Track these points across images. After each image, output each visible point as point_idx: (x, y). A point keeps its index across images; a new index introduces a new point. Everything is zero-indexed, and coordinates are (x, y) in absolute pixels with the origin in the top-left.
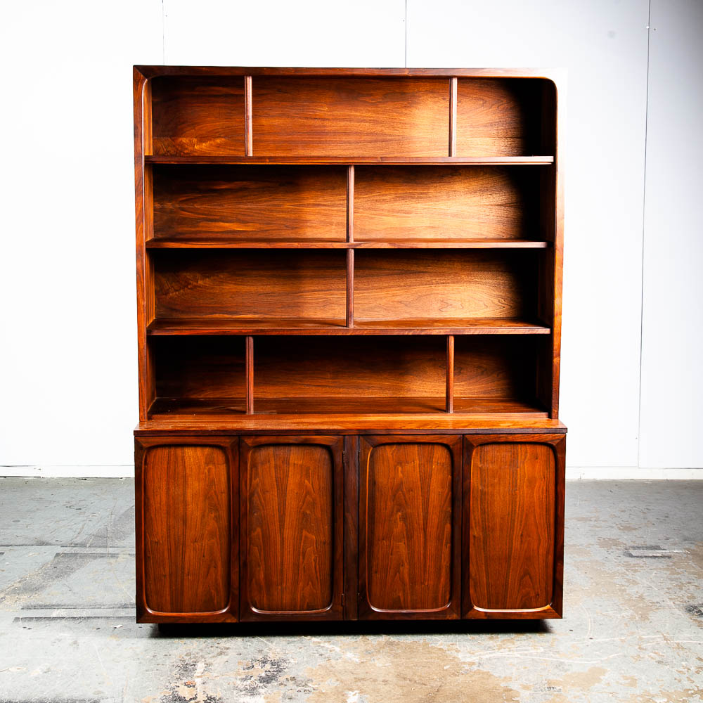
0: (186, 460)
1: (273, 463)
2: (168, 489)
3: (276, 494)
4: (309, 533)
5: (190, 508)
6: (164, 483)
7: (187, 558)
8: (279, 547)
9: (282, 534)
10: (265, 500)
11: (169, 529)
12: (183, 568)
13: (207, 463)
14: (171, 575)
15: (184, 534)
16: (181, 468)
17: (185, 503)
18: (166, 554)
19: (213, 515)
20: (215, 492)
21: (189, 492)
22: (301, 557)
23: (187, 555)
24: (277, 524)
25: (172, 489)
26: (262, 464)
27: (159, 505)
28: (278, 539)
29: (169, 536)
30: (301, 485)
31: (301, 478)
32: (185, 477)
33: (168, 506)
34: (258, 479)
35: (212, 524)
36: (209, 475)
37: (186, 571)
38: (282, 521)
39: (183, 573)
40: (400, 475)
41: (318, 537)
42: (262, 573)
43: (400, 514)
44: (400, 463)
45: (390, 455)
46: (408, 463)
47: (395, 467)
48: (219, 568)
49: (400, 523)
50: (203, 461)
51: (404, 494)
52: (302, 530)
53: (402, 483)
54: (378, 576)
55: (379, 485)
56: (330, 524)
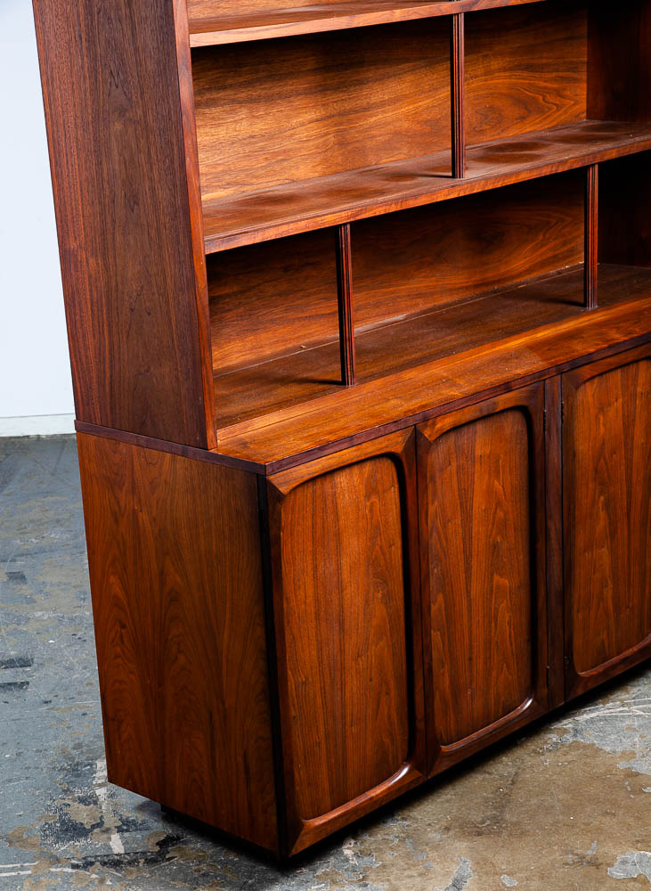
0: (339, 501)
1: (454, 464)
2: (315, 568)
3: (460, 522)
4: (502, 578)
5: (349, 591)
6: (309, 559)
7: (348, 695)
8: (465, 619)
9: (468, 592)
10: (446, 540)
11: (320, 650)
12: (344, 717)
13: (368, 496)
14: (327, 736)
15: (342, 651)
16: (330, 518)
17: (340, 587)
18: (319, 700)
19: (380, 595)
20: (381, 548)
21: (346, 561)
22: (493, 624)
23: (348, 689)
24: (463, 576)
25: (320, 571)
26: (442, 470)
27: (303, 606)
28: (465, 602)
29: (321, 663)
30: (490, 491)
31: (489, 478)
32: (338, 535)
33: (317, 601)
34: (436, 503)
35: (379, 611)
36: (372, 518)
37: (348, 719)
38: (468, 570)
39: (344, 725)
40: (602, 429)
41: (511, 581)
42: (447, 675)
43: (602, 498)
44: (602, 409)
45: (590, 399)
46: (610, 405)
47: (597, 417)
48: (393, 693)
49: (602, 514)
50: (363, 492)
51: (606, 464)
52: (492, 575)
53: (603, 444)
54: (580, 616)
55: (580, 456)
56: (526, 549)
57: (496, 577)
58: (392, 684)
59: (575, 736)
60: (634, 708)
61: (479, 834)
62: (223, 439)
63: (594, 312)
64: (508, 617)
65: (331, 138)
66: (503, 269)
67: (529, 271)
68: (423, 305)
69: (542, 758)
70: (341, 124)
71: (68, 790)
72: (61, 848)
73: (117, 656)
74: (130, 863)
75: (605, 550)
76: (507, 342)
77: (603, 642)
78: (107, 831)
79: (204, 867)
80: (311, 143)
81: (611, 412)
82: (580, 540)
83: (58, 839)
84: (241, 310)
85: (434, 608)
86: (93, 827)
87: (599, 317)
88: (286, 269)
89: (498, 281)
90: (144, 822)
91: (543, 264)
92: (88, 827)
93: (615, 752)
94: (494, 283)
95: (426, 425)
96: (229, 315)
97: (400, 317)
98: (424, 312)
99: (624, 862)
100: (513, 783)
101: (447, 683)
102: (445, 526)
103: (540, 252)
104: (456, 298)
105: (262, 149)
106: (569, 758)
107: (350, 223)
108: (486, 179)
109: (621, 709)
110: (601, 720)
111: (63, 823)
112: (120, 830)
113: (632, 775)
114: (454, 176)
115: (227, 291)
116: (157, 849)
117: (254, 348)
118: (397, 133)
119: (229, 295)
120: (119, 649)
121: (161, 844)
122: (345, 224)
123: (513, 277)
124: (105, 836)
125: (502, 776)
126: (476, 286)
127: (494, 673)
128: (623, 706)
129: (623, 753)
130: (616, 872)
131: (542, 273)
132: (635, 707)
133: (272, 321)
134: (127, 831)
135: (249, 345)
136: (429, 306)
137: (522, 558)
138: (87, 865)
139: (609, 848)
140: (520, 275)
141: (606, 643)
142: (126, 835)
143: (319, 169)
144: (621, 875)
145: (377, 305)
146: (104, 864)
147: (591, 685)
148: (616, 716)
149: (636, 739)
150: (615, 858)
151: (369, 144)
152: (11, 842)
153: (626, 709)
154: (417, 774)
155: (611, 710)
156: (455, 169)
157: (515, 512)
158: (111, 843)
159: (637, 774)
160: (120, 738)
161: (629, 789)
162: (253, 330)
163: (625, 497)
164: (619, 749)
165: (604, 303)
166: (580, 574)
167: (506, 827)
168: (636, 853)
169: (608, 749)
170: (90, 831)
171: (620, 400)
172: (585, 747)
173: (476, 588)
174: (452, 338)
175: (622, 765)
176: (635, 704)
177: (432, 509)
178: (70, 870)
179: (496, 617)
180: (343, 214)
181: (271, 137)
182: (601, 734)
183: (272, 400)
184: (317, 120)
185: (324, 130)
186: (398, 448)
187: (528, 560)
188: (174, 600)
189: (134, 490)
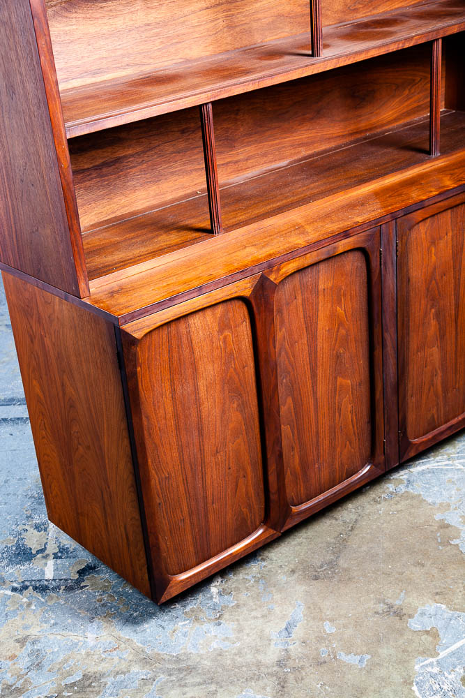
0: (193, 337)
1: (300, 298)
2: (173, 391)
3: (305, 342)
4: (344, 379)
5: (205, 407)
6: (167, 384)
7: (208, 482)
8: (312, 414)
9: (315, 393)
10: (294, 356)
11: (181, 451)
12: (205, 498)
13: (221, 331)
14: (191, 515)
15: (202, 450)
16: (186, 352)
17: (198, 402)
18: (182, 488)
19: (235, 405)
20: (235, 369)
21: (202, 383)
22: (337, 414)
23: (208, 476)
24: (309, 382)
25: (179, 392)
26: (288, 304)
27: (163, 421)
28: (312, 401)
29: (182, 461)
30: (333, 316)
31: (332, 306)
32: (194, 365)
33: (176, 416)
34: (284, 329)
35: (235, 417)
36: (225, 348)
37: (210, 499)
38: (314, 376)
39: (206, 504)
40: (434, 258)
41: (353, 380)
42: (297, 456)
43: (433, 310)
44: (433, 242)
45: (423, 236)
46: (440, 238)
47: (428, 249)
48: (250, 475)
49: (433, 322)
50: (216, 329)
51: (437, 284)
52: (336, 378)
53: (435, 269)
54: (414, 399)
55: (413, 280)
56: (366, 355)
57: (339, 380)
58: (249, 470)
59: (407, 486)
61: (316, 578)
62: (96, 288)
63: (437, 159)
64: (351, 408)
65: (221, 23)
66: (374, 120)
67: (396, 120)
68: (304, 152)
69: (379, 506)
70: (230, 10)
71: (30, 516)
73: (43, 438)
74: (54, 590)
75: (435, 350)
76: (358, 189)
77: (433, 416)
78: (47, 556)
79: (105, 597)
80: (202, 27)
81: (442, 244)
82: (414, 343)
83: (10, 562)
84: (144, 166)
85: (283, 410)
86: (38, 552)
87: (440, 163)
88: (183, 132)
89: (370, 129)
90: (75, 550)
91: (409, 114)
92: (34, 552)
94: (366, 130)
95: (271, 272)
96: (133, 170)
97: (284, 163)
98: (305, 158)
99: (423, 614)
100: (352, 529)
101: (297, 460)
102: (292, 346)
103: (406, 104)
104: (333, 145)
105: (157, 35)
106: (399, 507)
107: (212, 102)
108: (338, 58)
109: (447, 462)
110: (429, 472)
111: (18, 547)
112: (55, 556)
113: (444, 526)
114: (312, 55)
115: (130, 152)
116: (76, 576)
117: (157, 195)
118: (280, 16)
119: (132, 155)
120: (44, 433)
121: (82, 573)
122: (207, 104)
123: (383, 125)
125: (345, 522)
126: (351, 134)
127: (338, 449)
128: (448, 459)
129: (441, 505)
130: (414, 624)
131: (408, 120)
132: (457, 461)
133: (172, 173)
134: (61, 557)
135: (152, 193)
136: (310, 152)
137: (362, 364)
138: (23, 588)
139: (413, 600)
140: (389, 123)
141: (436, 416)
142: (59, 562)
143: (210, 48)
144: (417, 627)
145: (264, 155)
146: (35, 588)
147: (421, 449)
148: (442, 469)
150: (416, 609)
151: (255, 25)
153: (451, 462)
154: (272, 532)
155: (439, 464)
156: (314, 49)
157: (356, 329)
158: (46, 569)
160: (52, 493)
161: (439, 540)
162: (156, 180)
163: (453, 307)
165: (445, 151)
166: (413, 370)
167: (339, 572)
168: (435, 605)
170: (35, 555)
171: (450, 234)
172: (413, 497)
173: (322, 389)
174: (316, 185)
175: (438, 517)
177: (279, 335)
178: (9, 593)
179: (340, 410)
180: (203, 95)
181: (165, 24)
182: (427, 486)
183: (151, 248)
184: (207, 8)
185: (214, 16)
186: (247, 293)
187: (367, 363)
188: (72, 406)
189: (39, 320)
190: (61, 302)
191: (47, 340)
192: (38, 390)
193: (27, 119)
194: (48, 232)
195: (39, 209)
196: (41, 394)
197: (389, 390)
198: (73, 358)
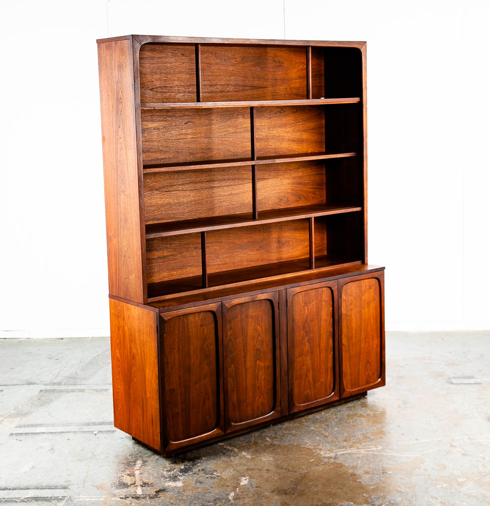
0: (189, 325)
1: (239, 317)
4: (260, 362)
5: (193, 359)
8: (244, 375)
9: (245, 366)
10: (236, 345)
12: (189, 404)
13: (201, 326)
14: (182, 411)
15: (189, 380)
19: (206, 362)
21: (192, 348)
23: (191, 394)
26: (234, 319)
28: (244, 370)
29: (180, 383)
30: (255, 330)
31: (255, 325)
34: (231, 331)
35: (206, 368)
36: (203, 334)
37: (191, 406)
39: (189, 408)
40: (306, 312)
42: (235, 396)
43: (307, 338)
44: (306, 304)
45: (301, 300)
46: (310, 303)
47: (304, 307)
48: (211, 399)
49: (307, 344)
50: (199, 324)
51: (308, 325)
52: (256, 360)
53: (307, 317)
55: (296, 321)
56: (272, 353)
57: (258, 361)
58: (211, 395)
60: (362, 450)
64: (264, 378)
69: (319, 467)
72: (117, 491)
73: (117, 379)
74: (143, 498)
77: (308, 393)
78: (137, 486)
81: (310, 306)
82: (297, 352)
83: (117, 488)
85: (230, 370)
86: (131, 485)
93: (349, 466)
95: (226, 302)
101: (235, 398)
102: (235, 340)
106: (330, 467)
112: (142, 486)
114: (253, 219)
116: (155, 493)
124: (135, 488)
127: (257, 399)
128: (357, 449)
129: (353, 467)
134: (145, 486)
137: (269, 356)
138: (126, 498)
142: (144, 488)
146: (133, 498)
149: (359, 462)
152: (98, 488)
153: (358, 450)
154: (220, 431)
157: (266, 338)
158: (137, 491)
159: (355, 475)
163: (317, 338)
164: (351, 465)
166: (296, 366)
169: (347, 465)
171: (315, 302)
173: (249, 364)
175: (351, 471)
176: (363, 448)
177: (229, 333)
178: (119, 499)
186: (214, 309)
187: (272, 357)
188: (134, 358)
189: (124, 319)
190: (135, 308)
191: (126, 328)
192: (118, 355)
193: (131, 231)
194: (133, 276)
195: (130, 268)
196: (120, 357)
197: (283, 372)
198: (137, 334)
